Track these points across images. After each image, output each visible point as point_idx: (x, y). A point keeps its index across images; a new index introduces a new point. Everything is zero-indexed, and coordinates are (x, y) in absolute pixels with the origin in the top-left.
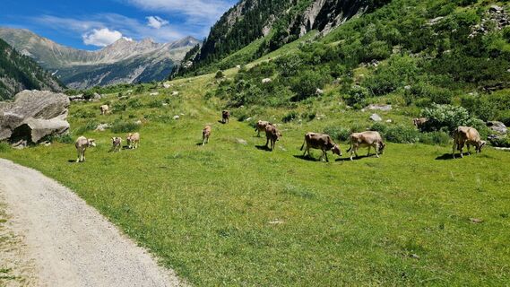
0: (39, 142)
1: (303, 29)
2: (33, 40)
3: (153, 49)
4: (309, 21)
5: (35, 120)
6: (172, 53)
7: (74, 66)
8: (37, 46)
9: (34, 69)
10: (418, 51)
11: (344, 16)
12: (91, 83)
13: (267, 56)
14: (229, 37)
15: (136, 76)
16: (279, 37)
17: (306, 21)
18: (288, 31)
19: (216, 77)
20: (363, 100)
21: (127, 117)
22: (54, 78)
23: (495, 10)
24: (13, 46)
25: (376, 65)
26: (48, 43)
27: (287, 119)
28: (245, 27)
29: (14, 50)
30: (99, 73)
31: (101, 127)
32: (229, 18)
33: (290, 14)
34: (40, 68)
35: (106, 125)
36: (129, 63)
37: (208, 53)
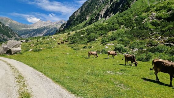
0: (13, 54)
1: (100, 18)
2: (10, 21)
3: (50, 24)
4: (102, 15)
5: (12, 48)
6: (57, 25)
7: (23, 30)
8: (11, 23)
9: (10, 31)
10: (128, 27)
11: (113, 14)
12: (29, 35)
13: (88, 26)
14: (75, 20)
15: (44, 33)
16: (92, 20)
17: (101, 15)
18: (95, 18)
19: (68, 34)
20: (106, 42)
21: (38, 47)
22: (17, 34)
23: (153, 14)
24: (3, 23)
25: (115, 31)
26: (15, 22)
27: (84, 48)
28: (80, 17)
29: (3, 25)
30: (32, 32)
31: (30, 50)
32: (76, 14)
33: (95, 13)
34: (12, 30)
35: (32, 50)
36: (42, 28)
37: (68, 26)
